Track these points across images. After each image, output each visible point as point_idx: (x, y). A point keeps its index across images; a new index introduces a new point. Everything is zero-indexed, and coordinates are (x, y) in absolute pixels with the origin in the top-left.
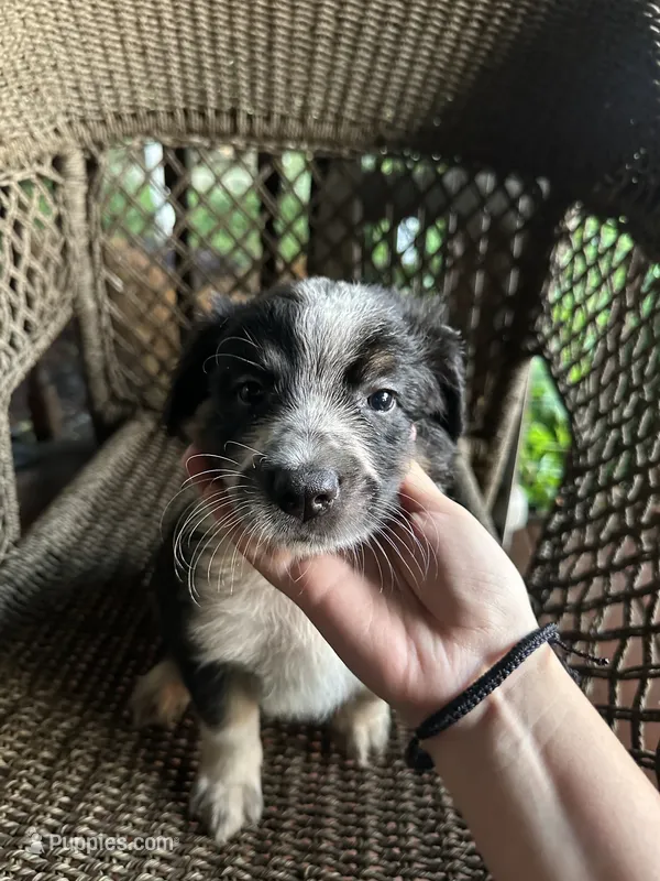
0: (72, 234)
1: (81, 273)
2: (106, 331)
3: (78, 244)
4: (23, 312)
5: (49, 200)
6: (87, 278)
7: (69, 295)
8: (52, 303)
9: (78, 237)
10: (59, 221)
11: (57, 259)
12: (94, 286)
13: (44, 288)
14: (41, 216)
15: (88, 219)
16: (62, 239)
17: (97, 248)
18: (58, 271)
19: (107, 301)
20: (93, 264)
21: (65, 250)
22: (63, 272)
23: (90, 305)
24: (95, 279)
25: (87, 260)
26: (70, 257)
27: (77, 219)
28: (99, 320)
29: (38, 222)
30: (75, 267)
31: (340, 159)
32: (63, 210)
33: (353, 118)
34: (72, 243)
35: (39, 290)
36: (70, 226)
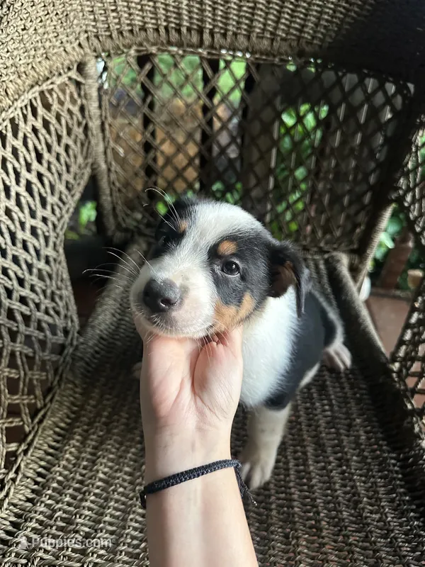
0: (90, 118)
1: (97, 145)
2: (114, 184)
3: (94, 125)
4: (65, 176)
5: (76, 96)
6: (101, 148)
7: (90, 161)
8: (79, 167)
9: (94, 120)
10: (82, 109)
11: (82, 136)
12: (105, 153)
13: (75, 157)
14: (71, 107)
15: (100, 107)
16: (84, 122)
17: (107, 126)
18: (82, 145)
19: (113, 163)
20: (104, 138)
21: (86, 128)
22: (85, 144)
23: (104, 166)
24: (106, 149)
25: (100, 135)
26: (90, 133)
27: (93, 107)
28: (109, 176)
29: (69, 111)
30: (93, 141)
31: (273, 65)
32: (84, 101)
33: (284, 35)
34: (90, 124)
35: (72, 160)
36: (89, 112)
